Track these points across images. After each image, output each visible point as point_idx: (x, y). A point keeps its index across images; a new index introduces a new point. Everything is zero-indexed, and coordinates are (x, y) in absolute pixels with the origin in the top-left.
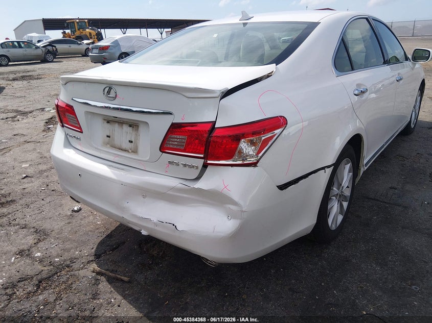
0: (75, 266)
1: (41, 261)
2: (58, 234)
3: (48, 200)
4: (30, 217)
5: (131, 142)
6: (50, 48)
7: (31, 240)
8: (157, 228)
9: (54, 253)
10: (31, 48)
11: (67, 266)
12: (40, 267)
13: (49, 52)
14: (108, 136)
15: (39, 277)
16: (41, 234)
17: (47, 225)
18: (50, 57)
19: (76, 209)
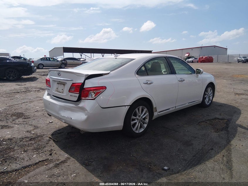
0: (44, 136)
1: (33, 134)
2: (42, 128)
3: (42, 118)
4: (34, 123)
5: (62, 90)
6: (63, 61)
7: (32, 128)
8: (67, 119)
9: (38, 132)
10: (55, 61)
11: (41, 136)
12: (32, 135)
13: (63, 63)
14: (57, 88)
15: (31, 138)
16: (36, 127)
17: (39, 125)
18: (63, 66)
19: (51, 122)
